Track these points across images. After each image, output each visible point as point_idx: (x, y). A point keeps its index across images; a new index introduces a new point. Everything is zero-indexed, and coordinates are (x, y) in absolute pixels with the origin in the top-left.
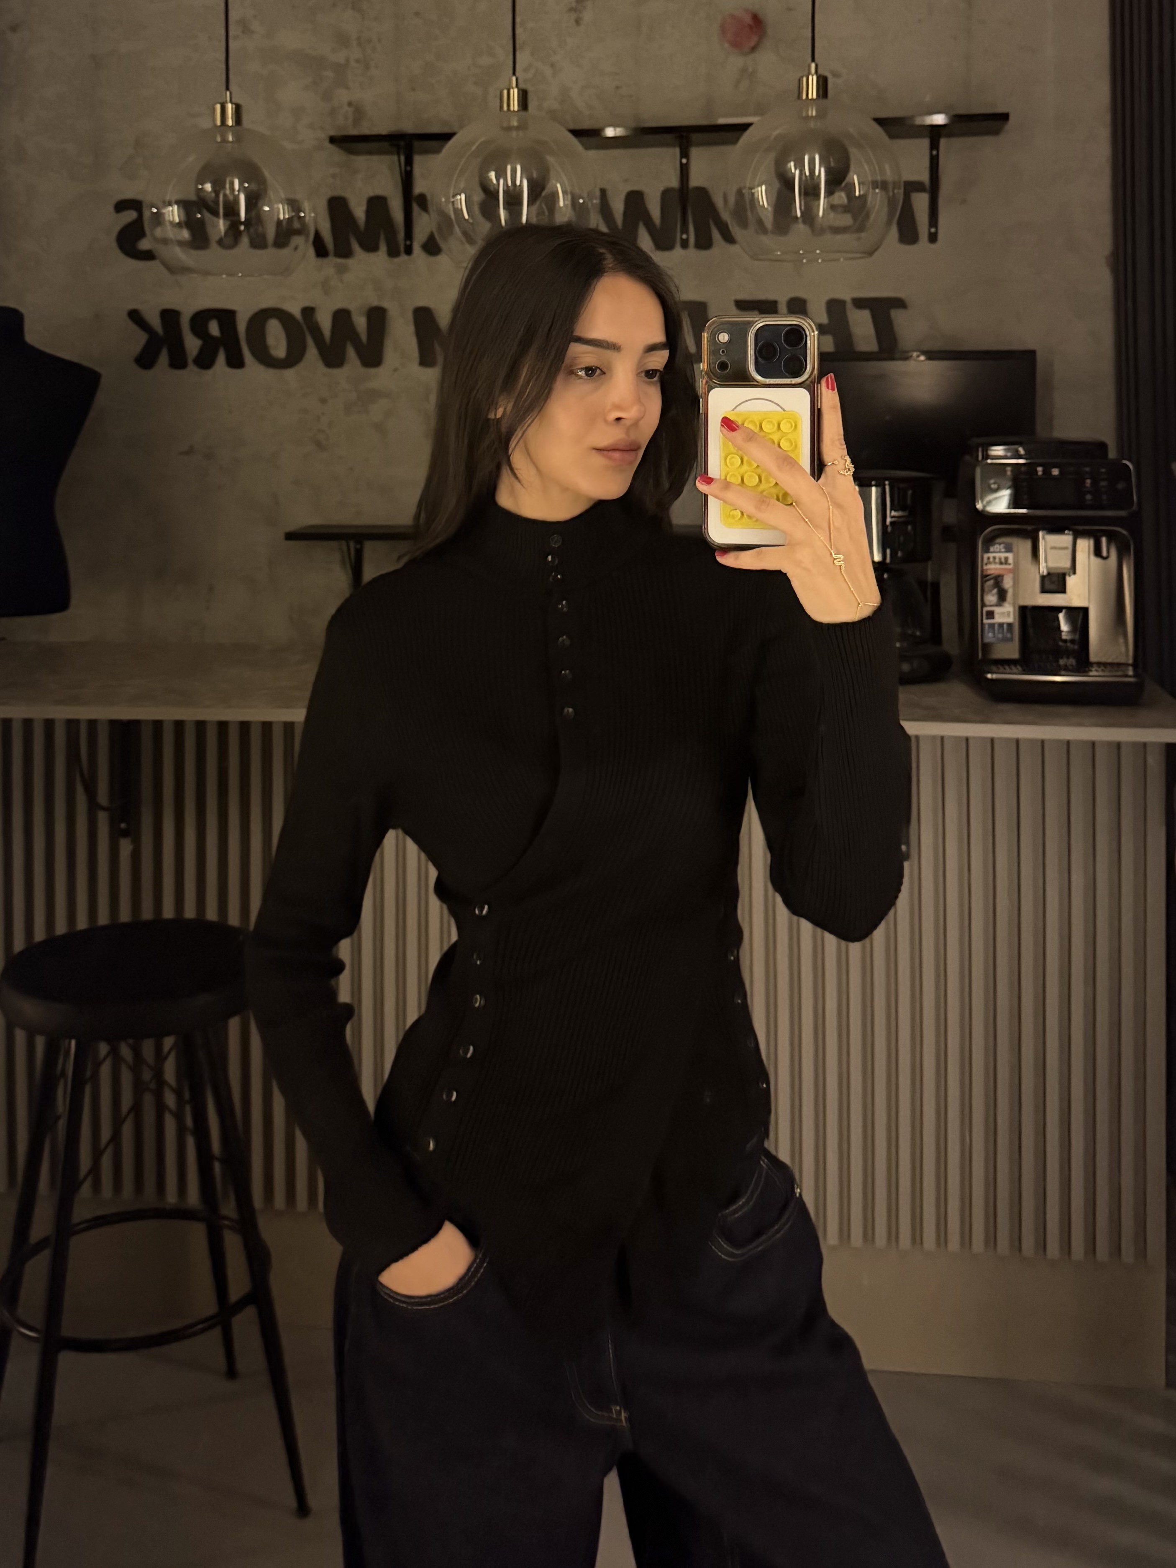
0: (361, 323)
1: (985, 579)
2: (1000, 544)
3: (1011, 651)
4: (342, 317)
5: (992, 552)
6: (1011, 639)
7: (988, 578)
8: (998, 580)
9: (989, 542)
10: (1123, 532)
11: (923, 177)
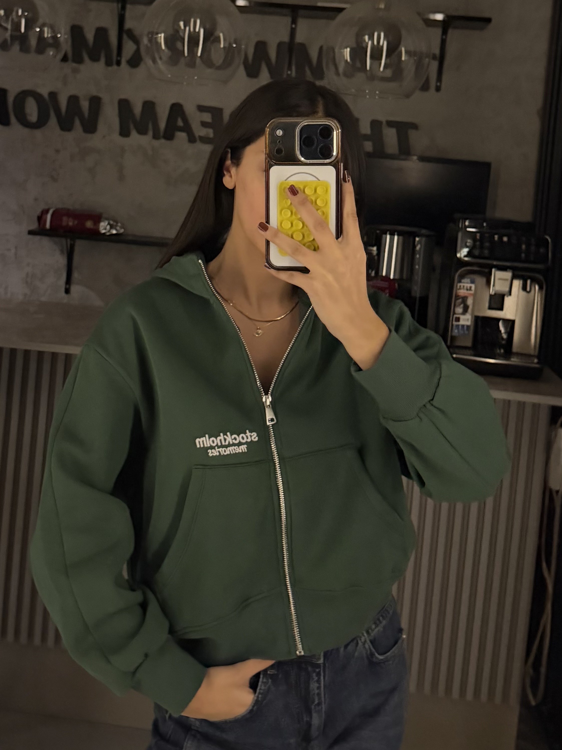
0: (85, 105)
1: (457, 298)
2: (468, 278)
3: (468, 342)
4: (73, 100)
5: (463, 283)
6: (468, 335)
8: (464, 300)
9: (462, 277)
10: (541, 277)
11: (437, 51)
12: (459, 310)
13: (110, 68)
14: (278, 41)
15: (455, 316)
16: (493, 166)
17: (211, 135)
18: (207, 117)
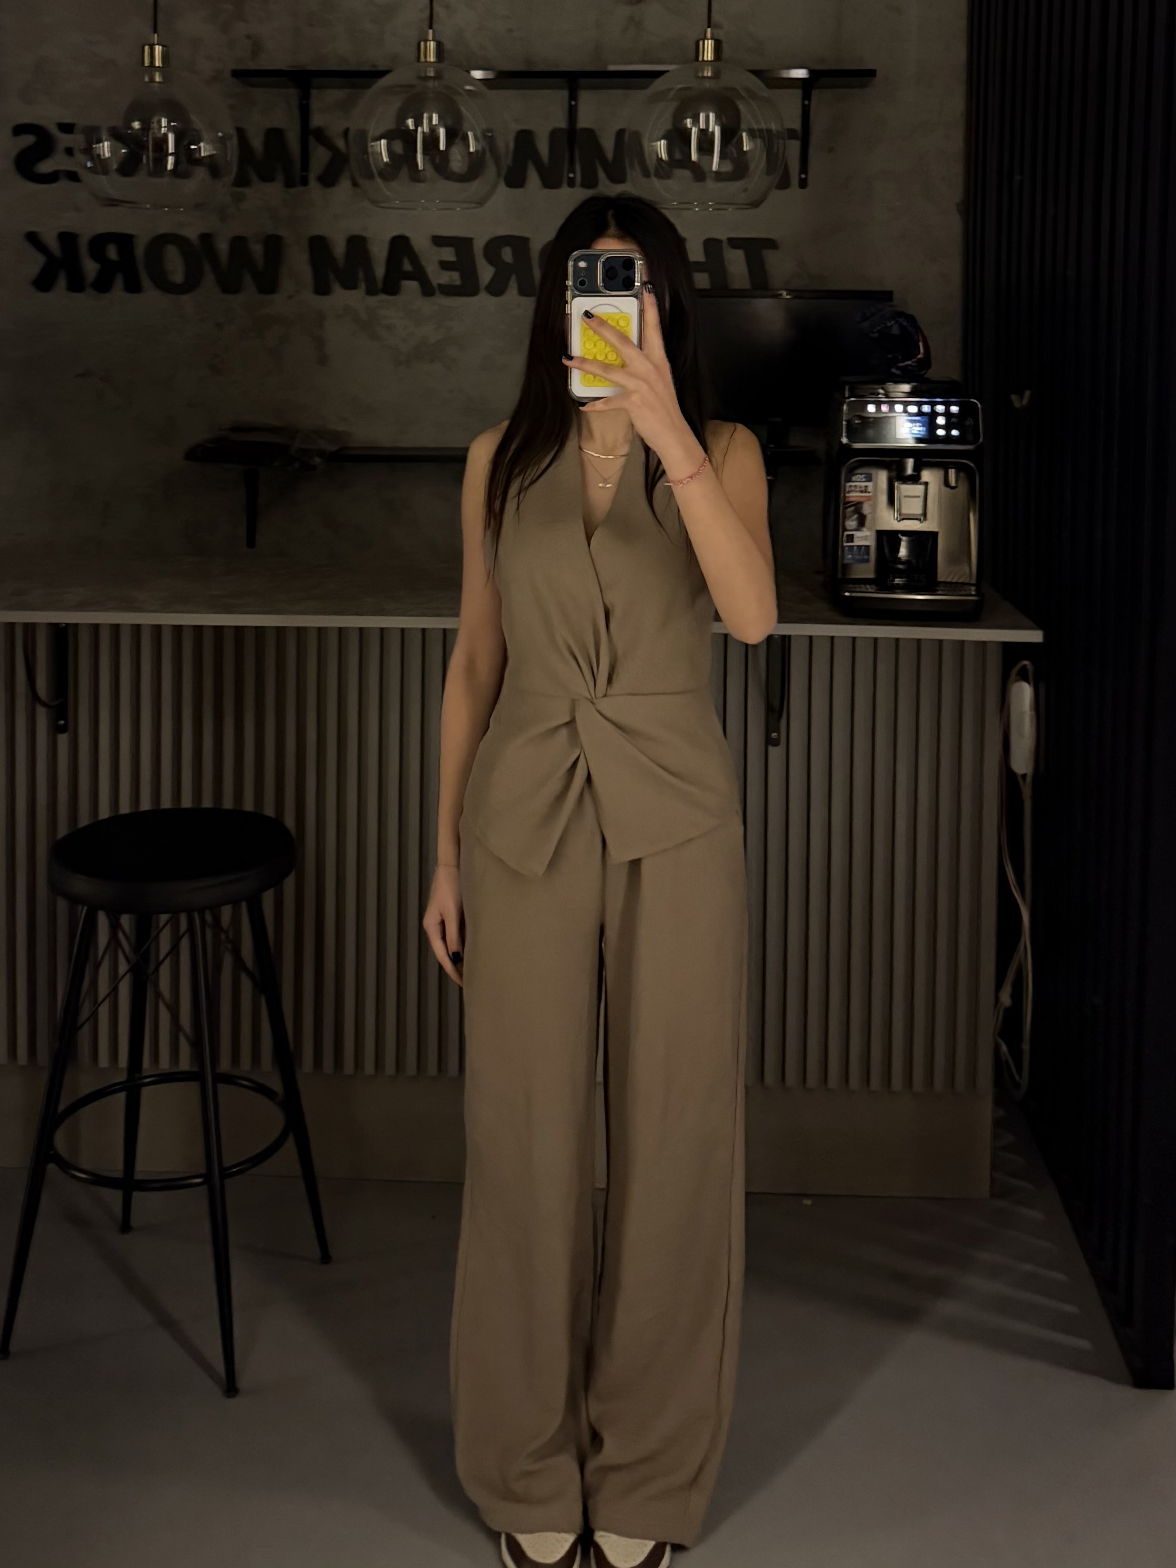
0: (257, 249)
1: (847, 506)
2: (861, 474)
3: (867, 571)
4: (239, 243)
5: (854, 482)
6: (867, 561)
7: (849, 505)
8: (858, 506)
9: (851, 472)
10: (972, 465)
11: (796, 125)
12: (851, 523)
13: (293, 191)
14: (550, 128)
15: (846, 533)
16: (896, 296)
17: (458, 282)
18: (448, 254)
